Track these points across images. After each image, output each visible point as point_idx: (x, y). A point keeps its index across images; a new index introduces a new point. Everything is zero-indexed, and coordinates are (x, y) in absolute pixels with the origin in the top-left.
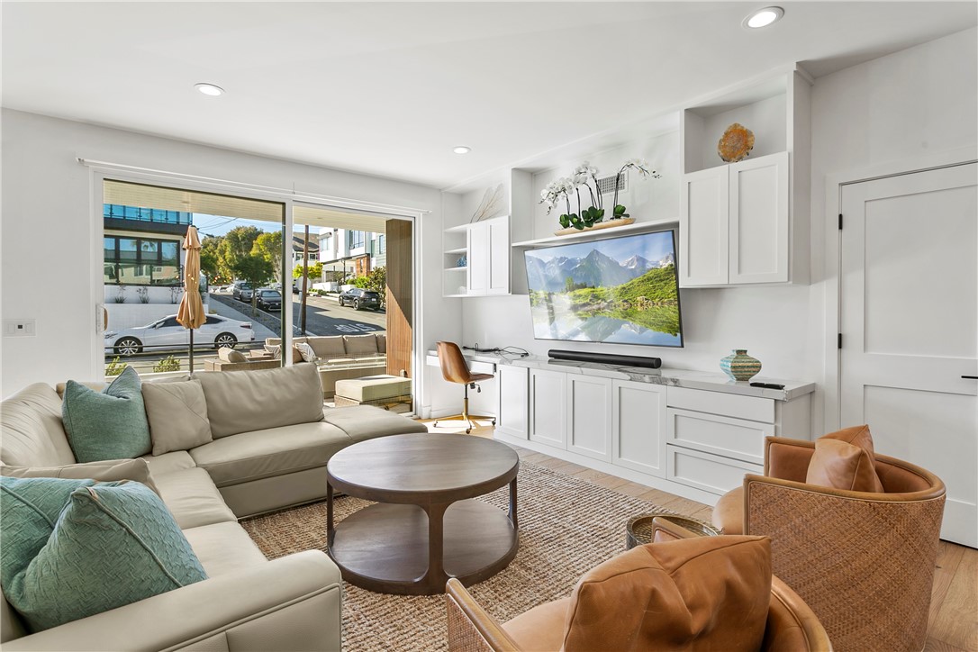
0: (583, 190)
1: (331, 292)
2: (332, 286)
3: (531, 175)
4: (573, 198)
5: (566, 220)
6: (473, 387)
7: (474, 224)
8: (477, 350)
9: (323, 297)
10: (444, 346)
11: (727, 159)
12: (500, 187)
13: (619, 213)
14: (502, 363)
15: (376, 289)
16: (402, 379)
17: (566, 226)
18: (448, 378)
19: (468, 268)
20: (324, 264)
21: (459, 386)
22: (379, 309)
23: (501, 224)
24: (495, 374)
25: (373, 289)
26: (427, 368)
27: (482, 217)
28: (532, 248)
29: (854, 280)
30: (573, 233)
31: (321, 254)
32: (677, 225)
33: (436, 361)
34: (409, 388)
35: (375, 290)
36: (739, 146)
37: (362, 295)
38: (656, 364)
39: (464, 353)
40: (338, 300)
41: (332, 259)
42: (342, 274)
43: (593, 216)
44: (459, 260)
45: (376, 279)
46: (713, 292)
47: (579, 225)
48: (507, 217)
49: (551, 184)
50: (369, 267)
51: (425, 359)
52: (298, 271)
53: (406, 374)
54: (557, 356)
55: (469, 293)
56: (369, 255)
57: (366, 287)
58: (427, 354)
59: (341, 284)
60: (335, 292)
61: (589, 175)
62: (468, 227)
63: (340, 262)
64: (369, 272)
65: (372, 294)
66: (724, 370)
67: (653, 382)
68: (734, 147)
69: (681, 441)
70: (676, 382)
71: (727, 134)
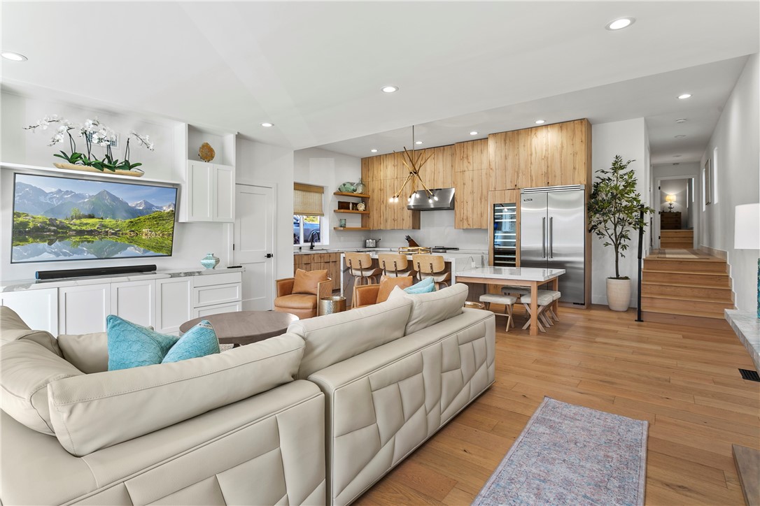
11: (203, 158)
32: (180, 185)
36: (209, 154)
66: (205, 265)
67: (186, 276)
68: (206, 154)
69: (202, 303)
70: (199, 273)
71: (203, 146)
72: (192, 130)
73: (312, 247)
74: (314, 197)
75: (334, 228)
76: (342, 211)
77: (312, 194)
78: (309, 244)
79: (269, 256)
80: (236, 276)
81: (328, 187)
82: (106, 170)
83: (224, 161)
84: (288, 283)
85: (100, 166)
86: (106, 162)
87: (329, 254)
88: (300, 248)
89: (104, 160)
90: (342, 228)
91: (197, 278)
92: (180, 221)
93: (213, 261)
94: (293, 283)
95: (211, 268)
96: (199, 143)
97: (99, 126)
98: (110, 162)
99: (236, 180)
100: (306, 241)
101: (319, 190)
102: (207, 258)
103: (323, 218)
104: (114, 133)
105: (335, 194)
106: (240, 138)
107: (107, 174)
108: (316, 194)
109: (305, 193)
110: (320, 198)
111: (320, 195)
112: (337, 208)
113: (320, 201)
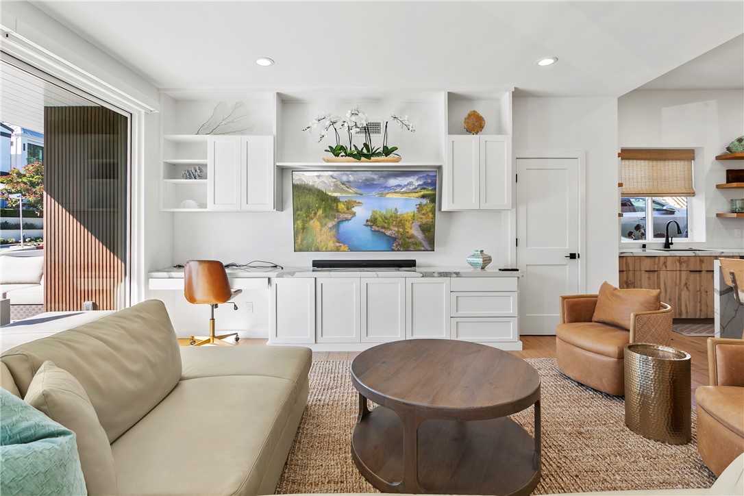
11: (469, 131)
17: (336, 155)
23: (263, 142)
32: (440, 167)
36: (477, 125)
38: (411, 264)
51: (147, 284)
58: (148, 278)
66: (472, 264)
67: (441, 276)
68: (475, 125)
69: (461, 313)
70: (458, 274)
71: (469, 115)
72: (453, 98)
73: (667, 245)
74: (674, 168)
75: (718, 215)
76: (735, 184)
77: (670, 163)
78: (663, 240)
79: (573, 256)
80: (511, 282)
81: (701, 148)
82: (363, 159)
83: (500, 131)
84: (586, 302)
85: (359, 155)
86: (365, 151)
87: (701, 259)
88: (644, 246)
89: (363, 149)
90: (735, 215)
91: (454, 280)
92: (443, 210)
93: (480, 261)
94: (595, 303)
95: (479, 269)
96: (463, 112)
97: (360, 114)
98: (368, 151)
99: (513, 153)
100: (656, 235)
101: (687, 155)
102: (473, 256)
103: (694, 199)
104: (364, 118)
105: (718, 158)
106: (519, 96)
107: (364, 163)
108: (678, 162)
109: (655, 163)
110: (686, 168)
111: (686, 163)
112: (724, 182)
113: (687, 172)
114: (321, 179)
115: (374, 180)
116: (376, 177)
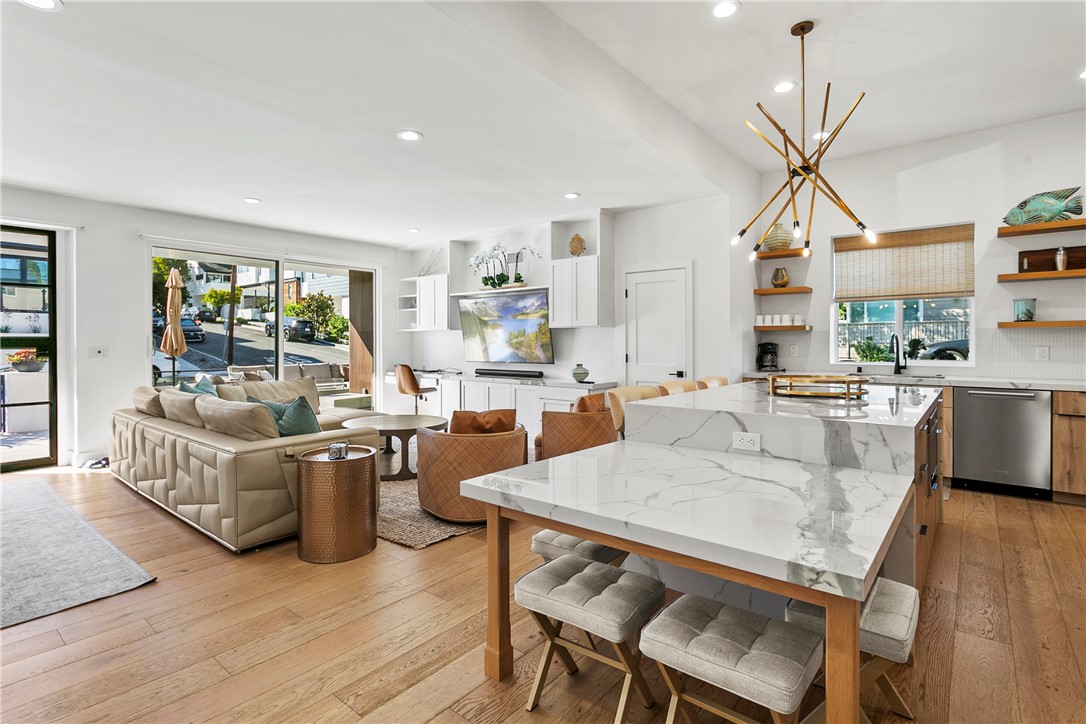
0: (497, 262)
1: (252, 320)
2: (253, 314)
3: (464, 246)
4: (491, 266)
5: (486, 281)
6: (421, 398)
7: (421, 278)
8: (425, 371)
9: (243, 326)
10: (399, 367)
11: (573, 253)
12: (442, 250)
13: (518, 279)
14: (442, 378)
15: (310, 318)
16: (364, 395)
17: (486, 284)
18: (403, 391)
19: (417, 309)
20: (244, 287)
21: (411, 397)
22: (313, 340)
23: (442, 280)
24: (438, 388)
25: (306, 318)
26: (386, 386)
27: (427, 272)
28: (465, 297)
29: (632, 325)
30: (489, 289)
31: (239, 275)
32: (547, 289)
33: (394, 379)
34: (370, 402)
35: (308, 319)
36: (578, 247)
37: (294, 324)
38: (540, 375)
39: (415, 373)
40: (263, 329)
41: (254, 282)
42: (266, 300)
43: (502, 279)
44: (410, 303)
45: (309, 306)
46: (571, 330)
47: (494, 285)
48: (446, 275)
49: (476, 255)
50: (299, 292)
51: (384, 379)
52: (211, 296)
53: (367, 392)
54: (481, 373)
55: (418, 328)
56: (299, 279)
57: (298, 315)
58: (385, 374)
59: (264, 311)
60: (257, 321)
61: (500, 252)
62: (418, 279)
63: (263, 287)
64: (299, 299)
65: (304, 323)
68: (576, 247)
71: (573, 239)
73: (897, 370)
75: (1000, 325)
79: (680, 374)
88: (859, 369)
101: (963, 233)
105: (1000, 234)
108: (947, 246)
109: (903, 250)
110: (962, 253)
111: (962, 245)
112: (1014, 269)
113: (962, 261)
114: (478, 305)
115: (509, 303)
116: (510, 300)
